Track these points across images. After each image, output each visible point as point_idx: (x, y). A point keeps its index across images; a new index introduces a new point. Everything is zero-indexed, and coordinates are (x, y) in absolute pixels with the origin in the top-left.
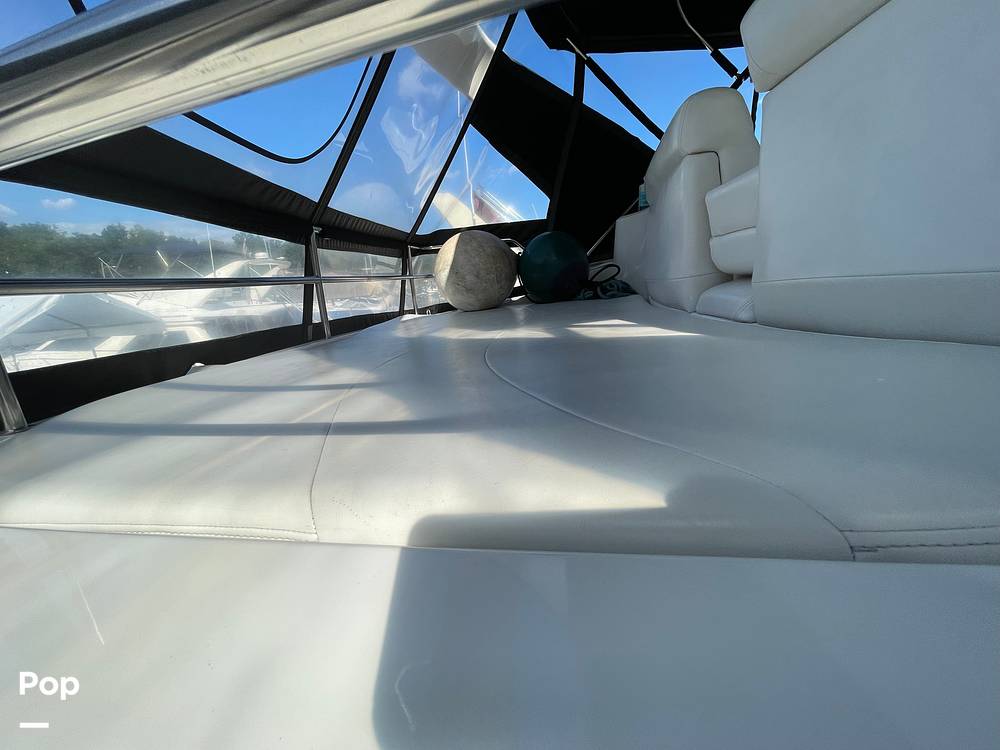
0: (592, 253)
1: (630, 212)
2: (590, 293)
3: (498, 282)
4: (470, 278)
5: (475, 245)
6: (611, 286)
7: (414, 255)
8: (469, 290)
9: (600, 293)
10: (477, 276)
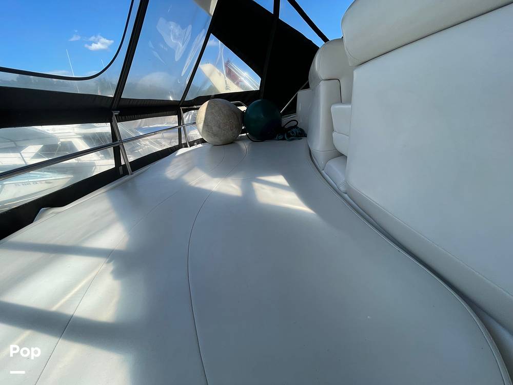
0: (283, 112)
1: (304, 88)
2: (281, 137)
3: (231, 130)
4: (215, 129)
5: (217, 108)
6: (293, 133)
7: (184, 112)
8: (215, 135)
9: (286, 137)
10: (219, 128)
